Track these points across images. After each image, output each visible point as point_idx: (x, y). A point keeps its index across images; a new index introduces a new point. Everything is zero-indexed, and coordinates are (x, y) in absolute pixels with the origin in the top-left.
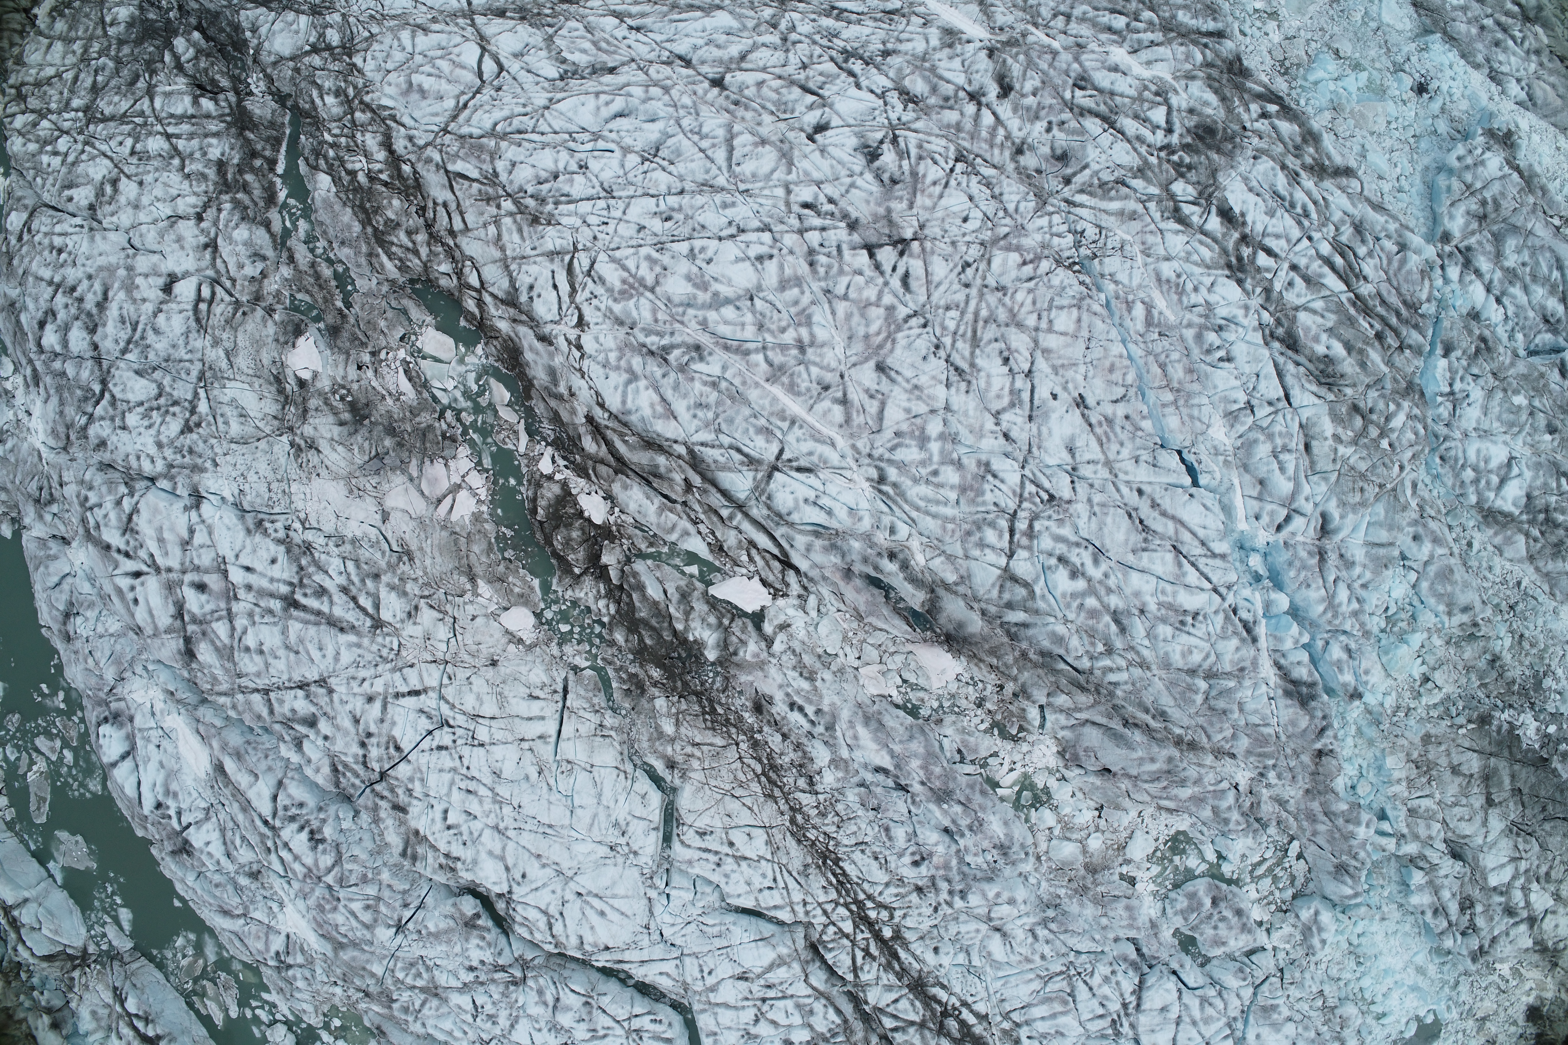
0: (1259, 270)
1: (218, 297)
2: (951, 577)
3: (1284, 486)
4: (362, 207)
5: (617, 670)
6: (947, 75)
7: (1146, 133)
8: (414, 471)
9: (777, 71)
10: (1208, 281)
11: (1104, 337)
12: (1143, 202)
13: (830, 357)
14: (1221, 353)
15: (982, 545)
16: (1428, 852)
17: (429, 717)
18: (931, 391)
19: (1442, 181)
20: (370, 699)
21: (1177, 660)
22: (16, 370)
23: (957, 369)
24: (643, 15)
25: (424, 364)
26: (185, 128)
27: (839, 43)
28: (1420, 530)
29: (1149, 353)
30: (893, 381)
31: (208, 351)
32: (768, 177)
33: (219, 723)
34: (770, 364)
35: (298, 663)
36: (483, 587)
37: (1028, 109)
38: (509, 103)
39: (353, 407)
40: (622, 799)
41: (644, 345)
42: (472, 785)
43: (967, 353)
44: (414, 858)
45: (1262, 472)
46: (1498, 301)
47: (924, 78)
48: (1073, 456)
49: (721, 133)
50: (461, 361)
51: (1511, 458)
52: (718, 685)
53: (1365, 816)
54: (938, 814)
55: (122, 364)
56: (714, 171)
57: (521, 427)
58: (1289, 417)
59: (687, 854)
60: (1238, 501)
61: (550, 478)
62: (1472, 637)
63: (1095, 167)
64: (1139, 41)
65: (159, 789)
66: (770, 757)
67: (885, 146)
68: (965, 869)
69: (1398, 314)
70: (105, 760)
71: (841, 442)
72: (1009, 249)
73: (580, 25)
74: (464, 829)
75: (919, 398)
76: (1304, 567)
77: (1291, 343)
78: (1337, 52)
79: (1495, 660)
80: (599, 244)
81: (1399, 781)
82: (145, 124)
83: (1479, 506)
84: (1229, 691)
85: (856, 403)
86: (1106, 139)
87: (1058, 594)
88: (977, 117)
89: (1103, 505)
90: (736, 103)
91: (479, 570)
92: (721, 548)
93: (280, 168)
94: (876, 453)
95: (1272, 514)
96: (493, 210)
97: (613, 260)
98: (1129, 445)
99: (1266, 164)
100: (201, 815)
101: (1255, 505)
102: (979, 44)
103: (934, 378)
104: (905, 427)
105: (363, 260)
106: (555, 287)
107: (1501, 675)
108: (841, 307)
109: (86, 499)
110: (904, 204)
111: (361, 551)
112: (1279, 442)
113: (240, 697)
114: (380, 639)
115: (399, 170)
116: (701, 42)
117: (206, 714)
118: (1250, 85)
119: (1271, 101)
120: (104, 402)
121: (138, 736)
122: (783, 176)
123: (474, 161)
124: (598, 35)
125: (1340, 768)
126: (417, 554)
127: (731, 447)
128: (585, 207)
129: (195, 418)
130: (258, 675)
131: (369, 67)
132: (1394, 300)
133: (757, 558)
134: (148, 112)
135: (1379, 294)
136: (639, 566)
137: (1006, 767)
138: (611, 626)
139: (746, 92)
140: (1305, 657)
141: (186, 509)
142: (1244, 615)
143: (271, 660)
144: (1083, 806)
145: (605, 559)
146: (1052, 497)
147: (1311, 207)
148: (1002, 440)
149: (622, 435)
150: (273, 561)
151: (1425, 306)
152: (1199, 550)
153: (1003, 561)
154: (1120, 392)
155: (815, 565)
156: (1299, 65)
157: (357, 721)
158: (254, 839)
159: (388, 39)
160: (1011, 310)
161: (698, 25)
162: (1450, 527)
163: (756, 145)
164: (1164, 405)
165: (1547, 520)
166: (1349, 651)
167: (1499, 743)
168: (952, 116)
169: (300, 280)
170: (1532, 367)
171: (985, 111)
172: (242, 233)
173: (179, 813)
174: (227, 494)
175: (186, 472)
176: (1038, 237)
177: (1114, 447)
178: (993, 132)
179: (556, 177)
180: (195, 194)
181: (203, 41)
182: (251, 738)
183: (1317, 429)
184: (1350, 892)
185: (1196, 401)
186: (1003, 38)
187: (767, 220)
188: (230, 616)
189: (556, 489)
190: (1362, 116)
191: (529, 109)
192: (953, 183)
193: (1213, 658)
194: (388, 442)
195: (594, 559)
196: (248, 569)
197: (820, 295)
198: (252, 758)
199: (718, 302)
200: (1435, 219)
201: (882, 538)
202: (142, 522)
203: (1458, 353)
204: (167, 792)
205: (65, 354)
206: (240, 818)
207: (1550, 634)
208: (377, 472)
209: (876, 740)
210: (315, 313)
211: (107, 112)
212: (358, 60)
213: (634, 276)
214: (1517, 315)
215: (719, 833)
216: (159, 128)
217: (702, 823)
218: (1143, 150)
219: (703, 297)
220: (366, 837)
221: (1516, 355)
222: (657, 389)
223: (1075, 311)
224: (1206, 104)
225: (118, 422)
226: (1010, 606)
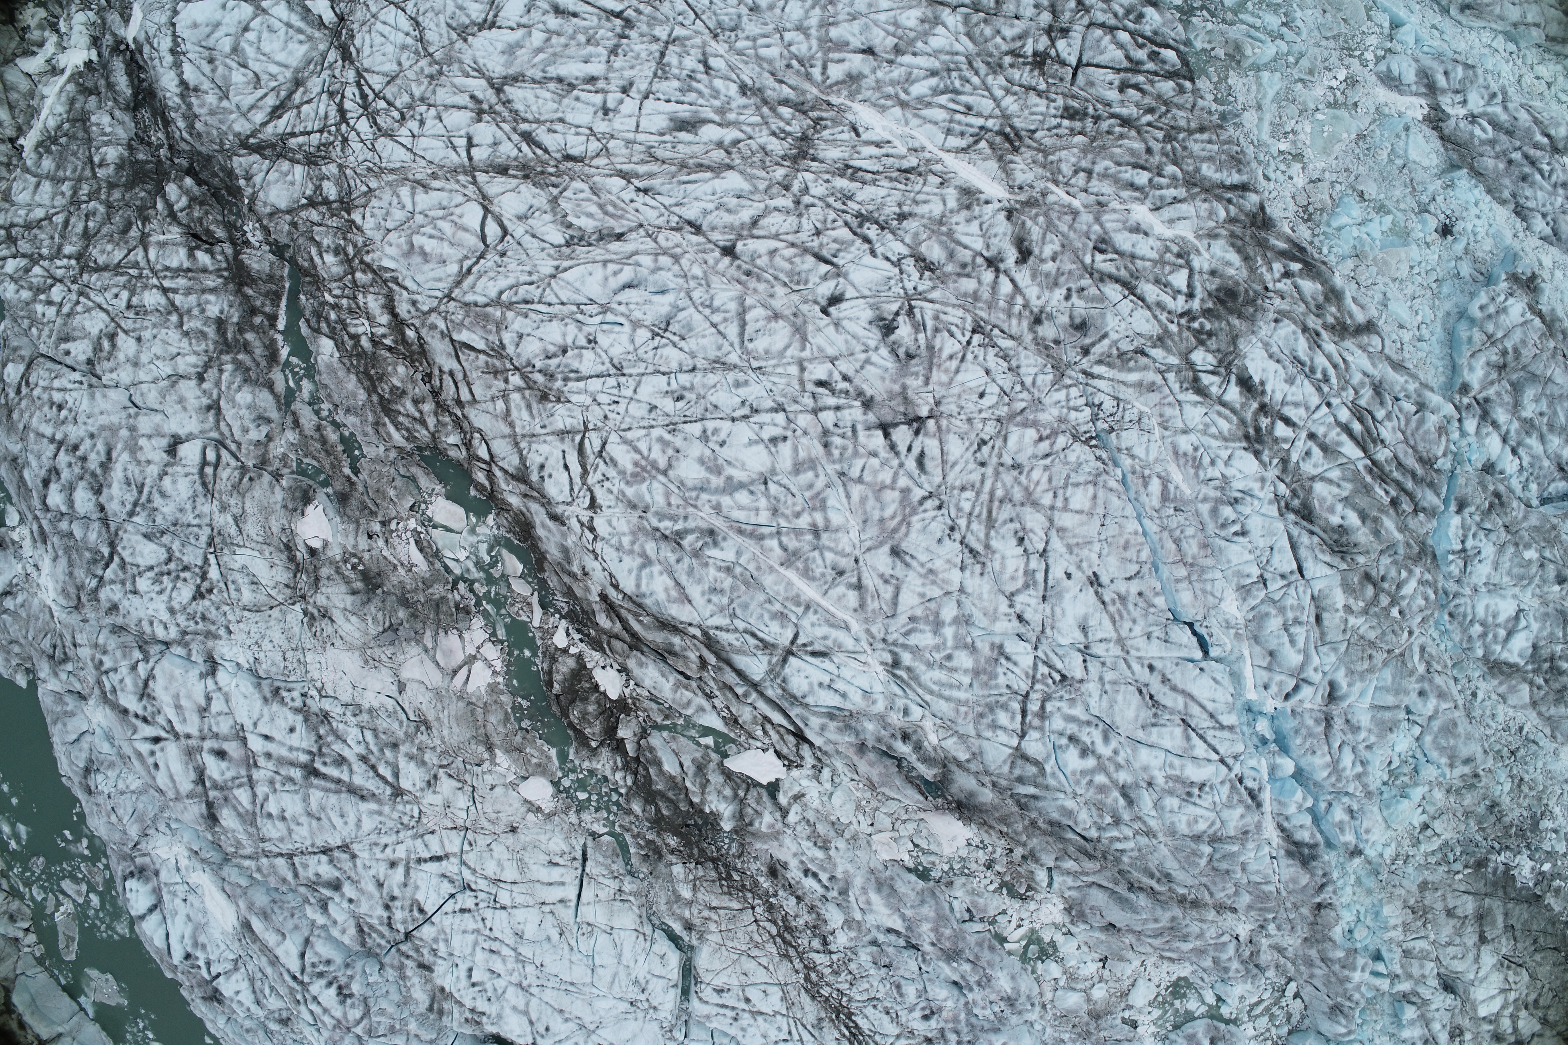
0: (1276, 440)
1: (224, 460)
2: (963, 756)
3: (1294, 658)
4: (366, 373)
5: (635, 837)
6: (965, 240)
7: (1167, 299)
8: (429, 642)
9: (790, 238)
10: (1224, 454)
11: (1119, 513)
12: (1161, 372)
13: (845, 542)
14: (1237, 528)
15: (994, 726)
16: (1421, 990)
17: (452, 881)
18: (945, 575)
19: (1463, 330)
20: (393, 864)
21: (1183, 828)
22: (22, 521)
23: (971, 551)
24: (651, 175)
25: (436, 533)
26: (181, 282)
27: (853, 206)
28: (1426, 686)
29: (1164, 528)
30: (907, 565)
31: (216, 516)
32: (782, 353)
33: (244, 882)
34: (785, 550)
35: (321, 829)
36: (501, 757)
37: (1047, 275)
38: (514, 272)
39: (365, 576)
40: (641, 959)
41: (657, 530)
42: (495, 946)
43: (982, 536)
44: (441, 1013)
45: (1273, 645)
46: (1514, 451)
47: (941, 243)
48: (1086, 635)
49: (733, 306)
50: (473, 531)
51: (1520, 610)
52: (733, 851)
53: (1360, 961)
54: (947, 971)
55: (130, 528)
56: (727, 348)
57: (535, 599)
58: (1301, 589)
59: (704, 1010)
60: (1248, 671)
61: (565, 651)
62: (1472, 786)
63: (1114, 336)
64: (1162, 198)
65: (188, 941)
66: (784, 919)
67: (901, 319)
68: (973, 1020)
69: (1414, 475)
70: (133, 913)
71: (855, 626)
72: (1025, 425)
73: (585, 186)
74: (489, 986)
75: (934, 583)
76: (1310, 735)
77: (1306, 514)
78: (1361, 194)
79: (1493, 805)
80: (610, 424)
81: (1395, 927)
82: (140, 276)
83: (1485, 659)
84: (1233, 855)
85: (871, 588)
86: (1126, 306)
87: (1068, 772)
88: (995, 285)
89: (1114, 683)
90: (748, 274)
91: (496, 740)
92: (736, 721)
93: (281, 324)
94: (891, 639)
95: (1281, 684)
96: (501, 385)
97: (625, 441)
98: (1141, 622)
99: (1288, 328)
100: (229, 966)
101: (1264, 675)
102: (997, 205)
103: (948, 561)
104: (919, 612)
105: (369, 429)
106: (566, 467)
107: (1499, 820)
108: (856, 491)
109: (101, 663)
110: (920, 381)
111: (379, 722)
112: (1290, 615)
113: (264, 861)
114: (400, 807)
115: (403, 334)
116: (711, 206)
117: (231, 873)
118: (1273, 241)
119: (1295, 259)
120: (114, 566)
121: (165, 890)
122: (797, 353)
123: (480, 331)
124: (605, 197)
125: (1338, 918)
126: (435, 724)
127: (746, 631)
128: (595, 385)
129: (206, 584)
130: (282, 840)
131: (368, 225)
132: (1411, 462)
133: (772, 733)
134: (143, 263)
135: (1396, 457)
136: (656, 740)
137: (1014, 924)
138: (628, 798)
139: (759, 262)
140: (1307, 820)
141: (202, 676)
142: (1250, 784)
143: (293, 827)
144: (1088, 958)
145: (621, 733)
146: (1064, 677)
147: (1331, 372)
148: (1015, 622)
149: (636, 615)
150: (292, 730)
151: (1440, 462)
152: (1208, 723)
153: (1015, 742)
154: (1133, 568)
155: (830, 741)
156: (1322, 210)
157: (380, 885)
158: (283, 991)
159: (387, 195)
160: (1027, 489)
161: (708, 187)
162: (1456, 680)
163: (768, 319)
164: (1177, 581)
165: (1552, 668)
166: (1350, 811)
167: (1494, 884)
168: (969, 285)
169: (307, 445)
170: (1544, 518)
171: (1003, 279)
172: (244, 396)
173: (208, 964)
174: (242, 661)
175: (200, 638)
176: (1055, 412)
177: (1127, 625)
178: (1011, 302)
179: (565, 352)
180: (195, 353)
181: (195, 189)
182: (277, 896)
183: (1329, 601)
184: (1343, 1030)
185: (1209, 576)
186: (1023, 197)
187: (781, 400)
188: (251, 783)
189: (571, 663)
190: (1385, 263)
191: (534, 278)
192: (970, 356)
193: (1218, 824)
194: (402, 614)
195: (610, 731)
196: (267, 737)
197: (835, 478)
198: (279, 917)
199: (732, 487)
200: (1454, 368)
201: (896, 719)
202: (158, 688)
203: (1472, 509)
204: (196, 944)
205: (71, 515)
206: (269, 971)
207: (1549, 775)
208: (392, 643)
209: (888, 905)
210: (322, 477)
211: (100, 261)
212: (356, 216)
213: (646, 459)
214: (1532, 465)
215: (736, 990)
216: (154, 281)
217: (718, 982)
218: (1163, 317)
219: (717, 481)
220: (393, 989)
221: (1528, 505)
222: (671, 574)
223: (1091, 489)
224: (1229, 264)
225: (129, 586)
226: (1020, 780)
